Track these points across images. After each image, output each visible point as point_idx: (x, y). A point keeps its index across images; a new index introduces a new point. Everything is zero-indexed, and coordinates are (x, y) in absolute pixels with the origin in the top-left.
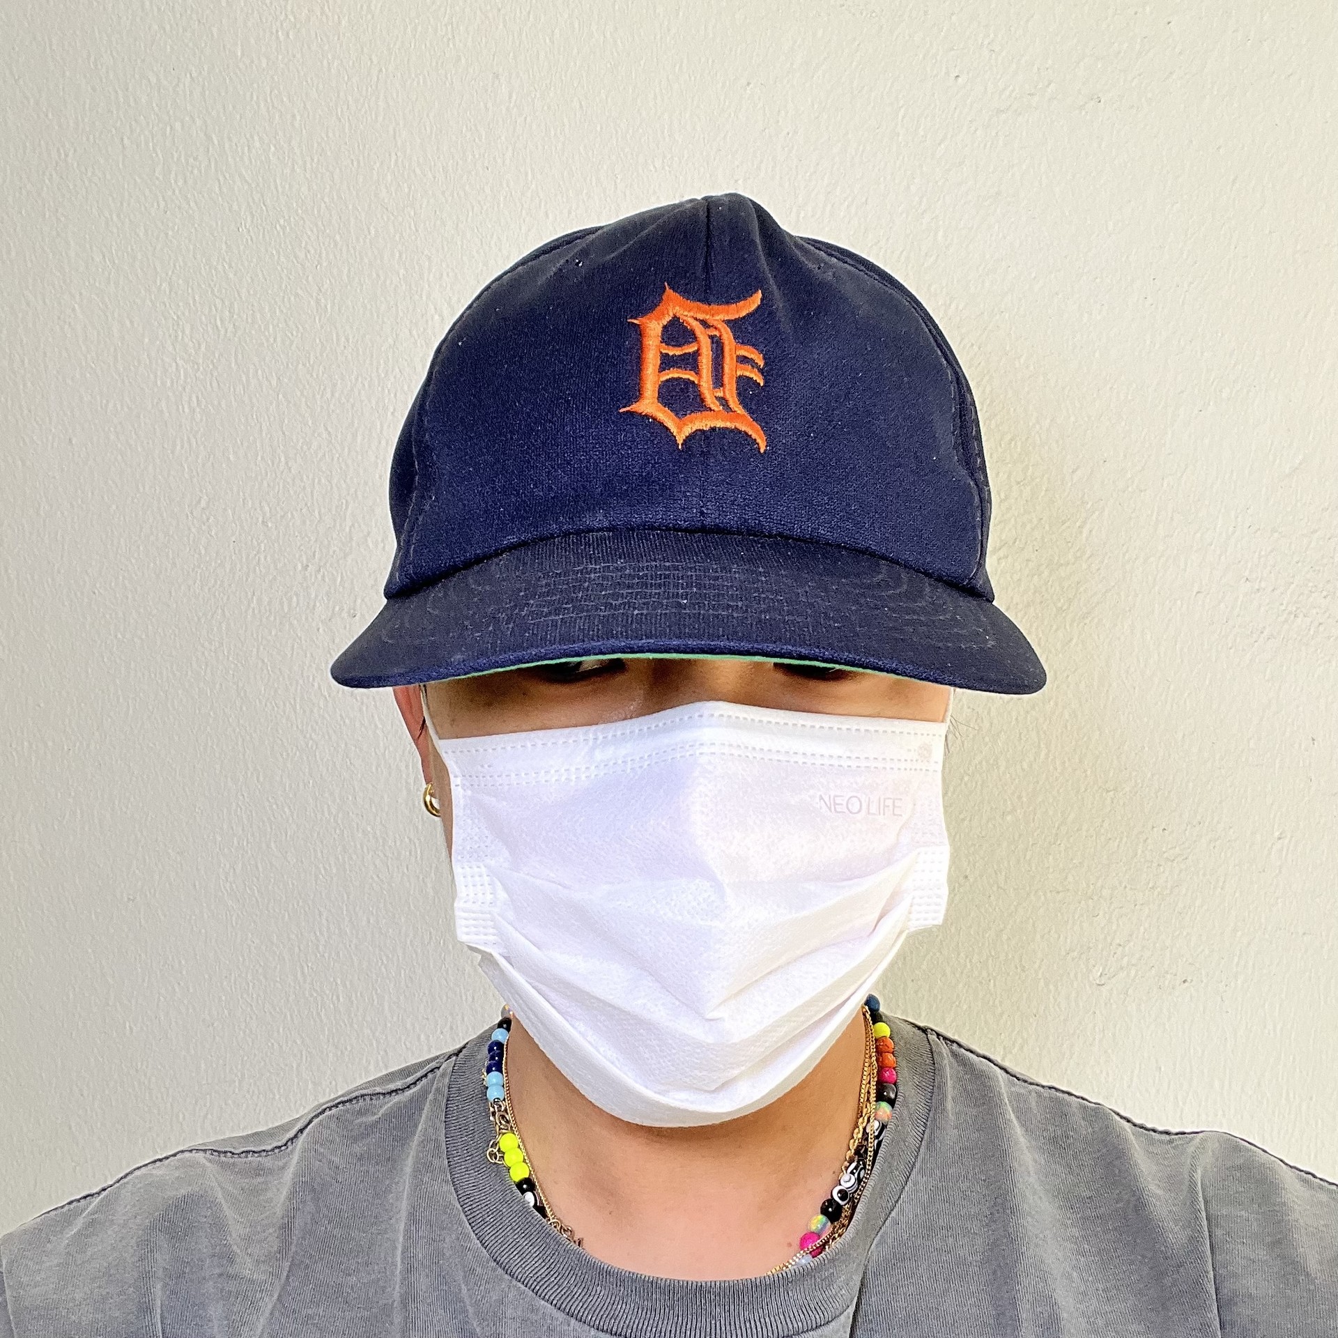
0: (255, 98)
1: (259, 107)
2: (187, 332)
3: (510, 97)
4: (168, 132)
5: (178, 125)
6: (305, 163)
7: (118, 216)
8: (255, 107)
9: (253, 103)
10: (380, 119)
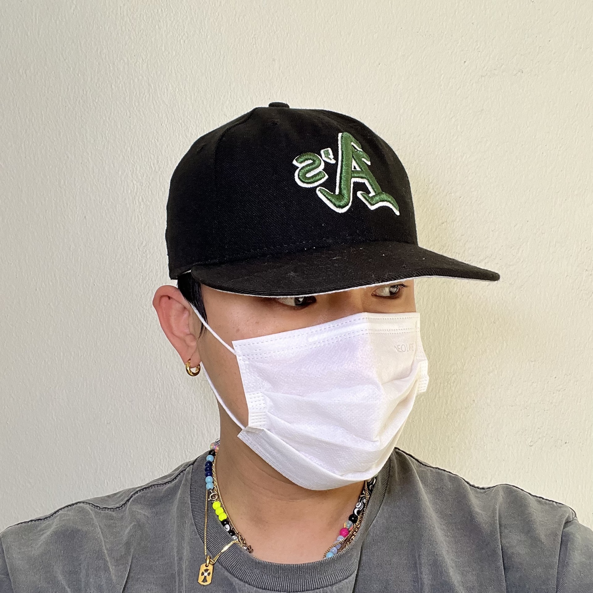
0: (170, 68)
1: (172, 72)
2: (138, 169)
3: (280, 69)
4: (132, 83)
5: (136, 80)
6: (191, 96)
7: (109, 119)
8: (170, 72)
9: (169, 70)
10: (224, 78)
